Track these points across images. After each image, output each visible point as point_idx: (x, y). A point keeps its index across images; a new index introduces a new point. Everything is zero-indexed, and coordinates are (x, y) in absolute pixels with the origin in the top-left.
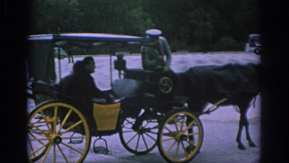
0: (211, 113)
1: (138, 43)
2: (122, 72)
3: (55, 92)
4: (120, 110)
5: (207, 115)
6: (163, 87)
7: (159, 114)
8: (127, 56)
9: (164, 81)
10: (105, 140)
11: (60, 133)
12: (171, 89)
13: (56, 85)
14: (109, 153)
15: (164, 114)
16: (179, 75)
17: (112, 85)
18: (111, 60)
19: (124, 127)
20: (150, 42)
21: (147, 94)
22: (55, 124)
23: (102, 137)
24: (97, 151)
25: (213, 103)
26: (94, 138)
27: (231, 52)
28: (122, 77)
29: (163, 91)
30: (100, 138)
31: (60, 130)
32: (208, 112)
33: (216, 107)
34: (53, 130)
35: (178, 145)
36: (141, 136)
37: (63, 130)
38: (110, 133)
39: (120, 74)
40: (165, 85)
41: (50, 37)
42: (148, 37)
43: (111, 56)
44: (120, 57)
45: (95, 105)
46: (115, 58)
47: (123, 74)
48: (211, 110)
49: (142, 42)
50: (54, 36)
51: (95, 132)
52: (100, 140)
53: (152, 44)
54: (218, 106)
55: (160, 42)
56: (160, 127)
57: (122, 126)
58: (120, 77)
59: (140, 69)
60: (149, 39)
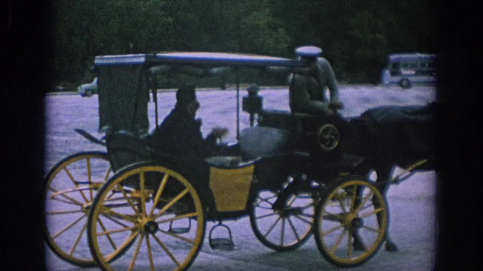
0: (402, 184)
1: (283, 68)
2: (256, 116)
3: (148, 148)
4: (253, 178)
6: (324, 141)
7: (315, 184)
8: (264, 89)
9: (325, 131)
10: (227, 227)
11: (153, 216)
12: (336, 143)
13: (149, 137)
14: (236, 248)
15: (323, 185)
16: (349, 120)
17: (238, 137)
18: (238, 96)
19: (258, 205)
20: (303, 67)
21: (297, 152)
22: (143, 200)
23: (224, 223)
24: (214, 244)
26: (210, 224)
28: (256, 123)
29: (323, 146)
30: (220, 224)
31: (152, 211)
32: (397, 181)
33: (408, 173)
34: (140, 210)
36: (286, 221)
37: (157, 211)
38: (235, 215)
39: (252, 119)
40: (328, 136)
41: (140, 59)
42: (299, 58)
43: (238, 90)
44: (252, 93)
45: (213, 170)
46: (244, 93)
47: (257, 119)
48: (401, 177)
49: (292, 68)
50: (147, 57)
51: (213, 214)
52: (220, 228)
53: (307, 69)
54: (412, 171)
55: (320, 67)
56: (318, 207)
57: (255, 204)
58: (252, 124)
59: (285, 112)
60: (301, 61)
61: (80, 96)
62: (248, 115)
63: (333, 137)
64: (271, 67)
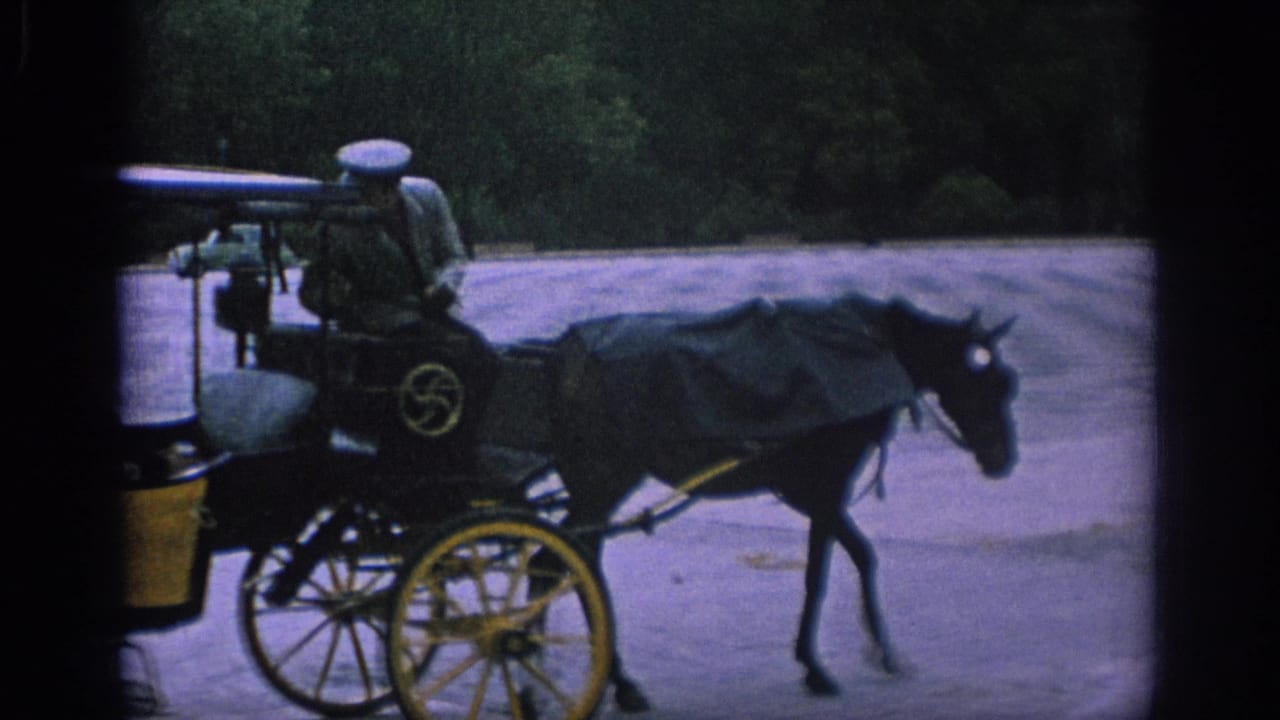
0: (660, 528)
2: (250, 340)
4: (204, 516)
5: (638, 536)
6: (416, 411)
7: (397, 530)
9: (423, 381)
12: (453, 420)
20: (353, 202)
21: (338, 440)
25: (671, 478)
27: (990, 242)
29: (412, 424)
32: (645, 522)
33: (683, 497)
35: (488, 672)
39: (241, 348)
40: (428, 398)
42: (344, 178)
47: (253, 349)
48: (657, 512)
49: (315, 205)
53: (363, 209)
54: (695, 494)
55: (413, 201)
58: (240, 362)
60: (348, 188)
61: (173, 278)
62: (229, 339)
63: (444, 401)
64: (252, 204)
